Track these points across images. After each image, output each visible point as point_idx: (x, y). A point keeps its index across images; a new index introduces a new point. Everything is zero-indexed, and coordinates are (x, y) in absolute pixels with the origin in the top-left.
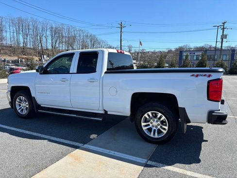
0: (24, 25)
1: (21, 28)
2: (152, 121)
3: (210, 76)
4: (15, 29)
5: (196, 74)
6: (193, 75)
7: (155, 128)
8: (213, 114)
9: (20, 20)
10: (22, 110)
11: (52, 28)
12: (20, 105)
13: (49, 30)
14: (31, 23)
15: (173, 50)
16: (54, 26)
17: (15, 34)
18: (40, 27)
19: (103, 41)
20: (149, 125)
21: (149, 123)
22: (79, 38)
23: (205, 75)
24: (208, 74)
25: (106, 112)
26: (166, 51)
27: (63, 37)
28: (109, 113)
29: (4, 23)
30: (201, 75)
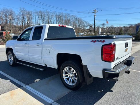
0: (42, 15)
1: (41, 16)
2: (69, 73)
3: (103, 41)
4: (38, 17)
5: (94, 40)
6: (92, 41)
7: (71, 79)
8: (105, 72)
9: (41, 12)
10: (11, 62)
11: (57, 15)
12: (10, 59)
13: (55, 17)
14: (46, 14)
15: (133, 25)
16: (58, 14)
17: (38, 20)
18: (50, 15)
19: (85, 22)
20: (67, 76)
21: (68, 75)
22: (71, 20)
23: (100, 41)
24: (102, 40)
25: (46, 65)
26: (128, 26)
27: (62, 20)
28: (48, 66)
29: (33, 15)
30: (98, 41)
